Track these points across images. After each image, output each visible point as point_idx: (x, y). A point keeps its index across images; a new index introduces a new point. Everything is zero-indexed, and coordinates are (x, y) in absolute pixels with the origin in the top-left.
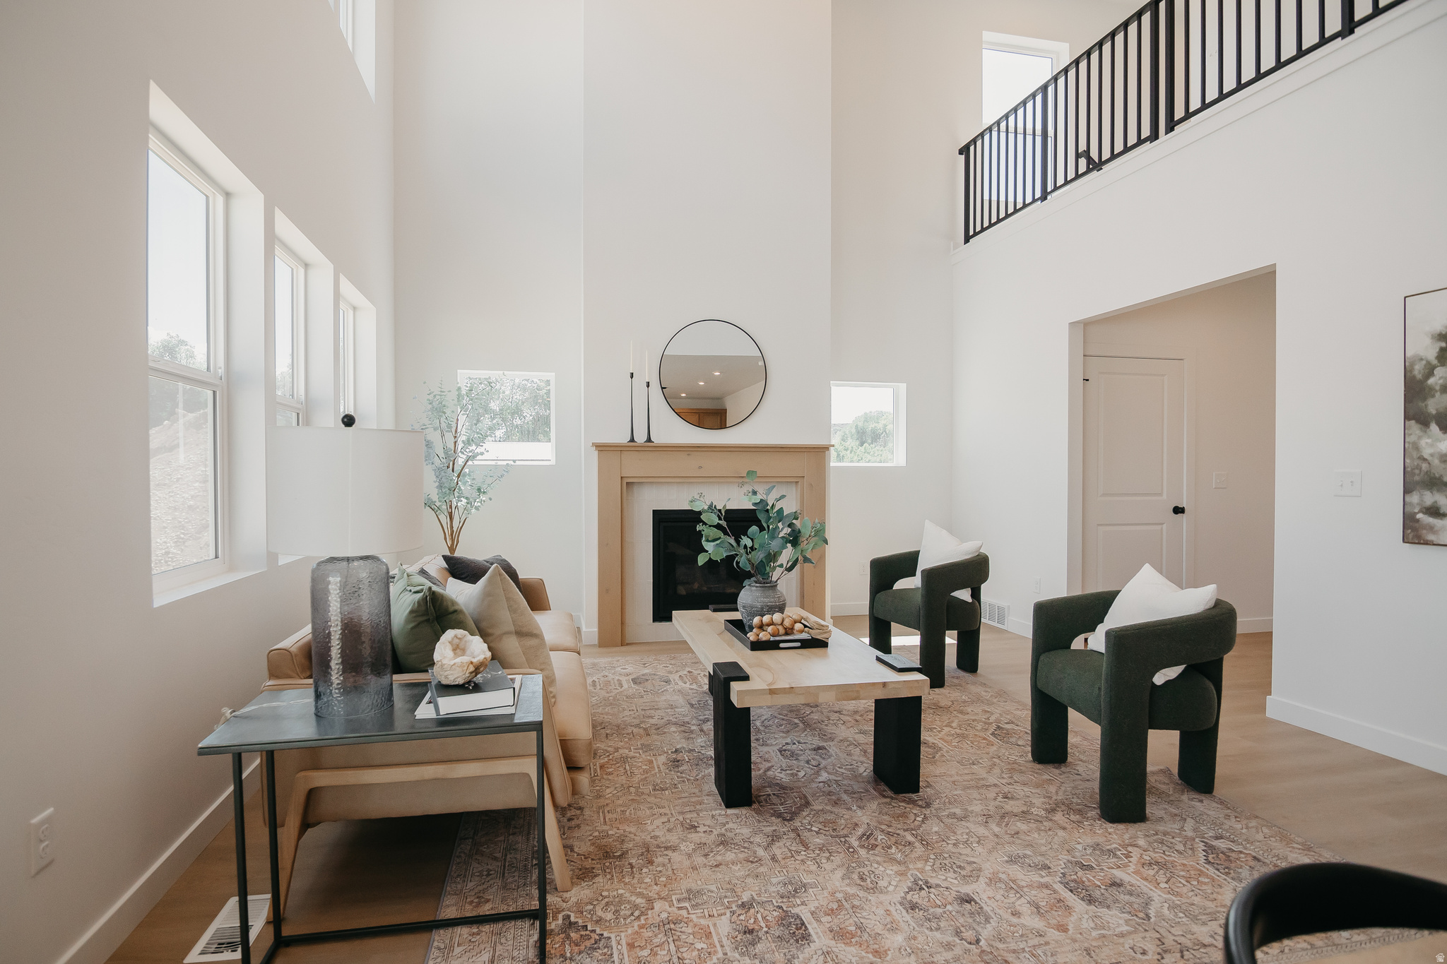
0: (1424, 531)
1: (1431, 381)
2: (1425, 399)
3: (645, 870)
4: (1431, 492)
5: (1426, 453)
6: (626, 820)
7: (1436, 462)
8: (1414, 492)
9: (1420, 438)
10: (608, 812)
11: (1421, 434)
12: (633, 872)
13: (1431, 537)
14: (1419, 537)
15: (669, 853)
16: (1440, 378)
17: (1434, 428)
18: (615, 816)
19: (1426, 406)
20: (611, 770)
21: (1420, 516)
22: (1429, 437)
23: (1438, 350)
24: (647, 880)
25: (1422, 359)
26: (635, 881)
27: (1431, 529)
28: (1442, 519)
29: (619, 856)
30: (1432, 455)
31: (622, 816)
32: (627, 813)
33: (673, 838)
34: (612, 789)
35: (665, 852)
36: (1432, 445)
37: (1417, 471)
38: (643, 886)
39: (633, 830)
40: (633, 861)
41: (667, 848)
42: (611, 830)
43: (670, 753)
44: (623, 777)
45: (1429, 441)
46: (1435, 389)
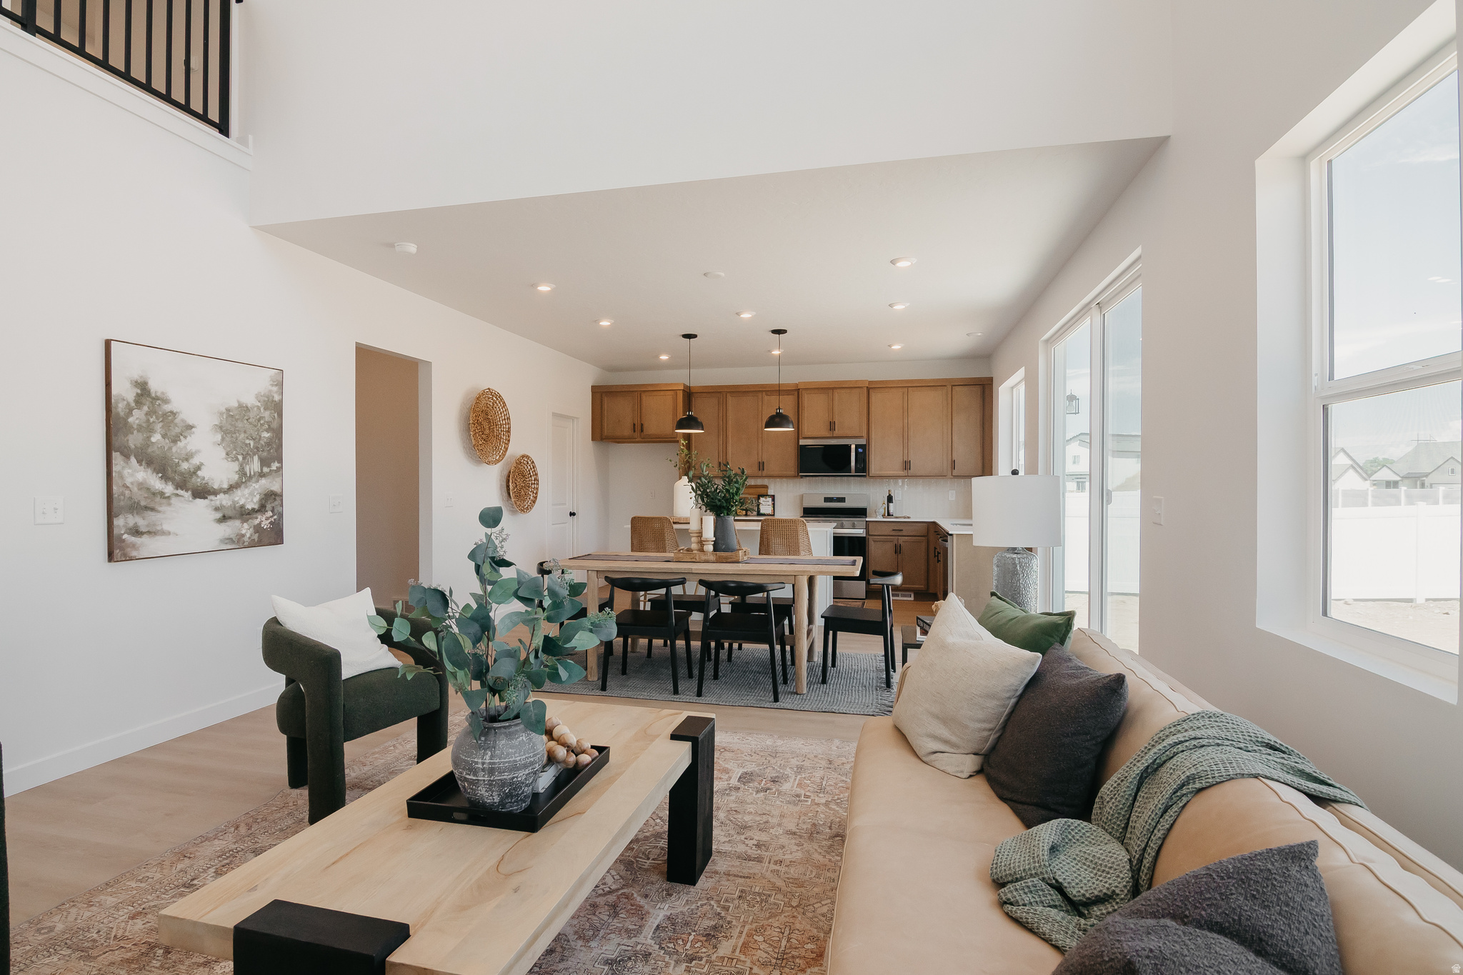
0: (129, 549)
1: (131, 420)
2: (126, 435)
3: (821, 823)
4: (133, 515)
5: (128, 481)
6: (818, 867)
7: (135, 489)
8: (120, 516)
9: (123, 468)
10: (834, 880)
11: (125, 465)
12: (831, 824)
13: (134, 554)
14: (125, 555)
15: (794, 829)
16: (137, 419)
17: (133, 460)
18: (829, 874)
19: (128, 440)
20: (809, 946)
21: (125, 536)
22: (130, 468)
23: (135, 395)
24: (822, 816)
25: (124, 400)
26: (831, 818)
27: (134, 546)
28: (141, 537)
29: (837, 836)
30: (132, 483)
31: (821, 872)
32: (814, 874)
33: (784, 840)
34: (820, 911)
35: (798, 831)
36: (132, 475)
37: (122, 497)
38: (827, 814)
39: (816, 856)
40: (828, 830)
41: (794, 833)
42: (837, 861)
43: (704, 959)
44: (798, 926)
45: (130, 471)
46: (133, 428)
